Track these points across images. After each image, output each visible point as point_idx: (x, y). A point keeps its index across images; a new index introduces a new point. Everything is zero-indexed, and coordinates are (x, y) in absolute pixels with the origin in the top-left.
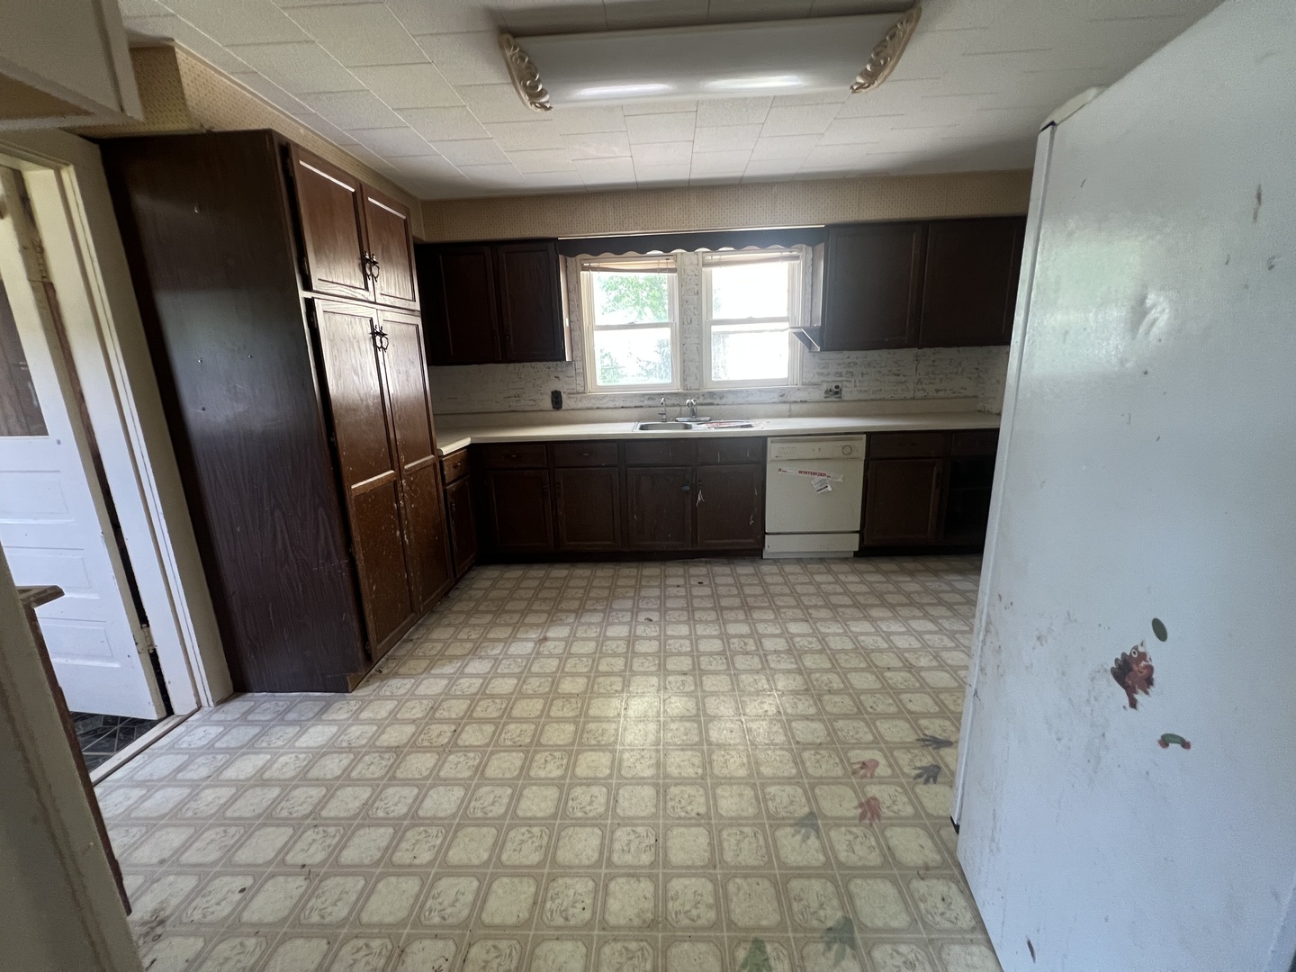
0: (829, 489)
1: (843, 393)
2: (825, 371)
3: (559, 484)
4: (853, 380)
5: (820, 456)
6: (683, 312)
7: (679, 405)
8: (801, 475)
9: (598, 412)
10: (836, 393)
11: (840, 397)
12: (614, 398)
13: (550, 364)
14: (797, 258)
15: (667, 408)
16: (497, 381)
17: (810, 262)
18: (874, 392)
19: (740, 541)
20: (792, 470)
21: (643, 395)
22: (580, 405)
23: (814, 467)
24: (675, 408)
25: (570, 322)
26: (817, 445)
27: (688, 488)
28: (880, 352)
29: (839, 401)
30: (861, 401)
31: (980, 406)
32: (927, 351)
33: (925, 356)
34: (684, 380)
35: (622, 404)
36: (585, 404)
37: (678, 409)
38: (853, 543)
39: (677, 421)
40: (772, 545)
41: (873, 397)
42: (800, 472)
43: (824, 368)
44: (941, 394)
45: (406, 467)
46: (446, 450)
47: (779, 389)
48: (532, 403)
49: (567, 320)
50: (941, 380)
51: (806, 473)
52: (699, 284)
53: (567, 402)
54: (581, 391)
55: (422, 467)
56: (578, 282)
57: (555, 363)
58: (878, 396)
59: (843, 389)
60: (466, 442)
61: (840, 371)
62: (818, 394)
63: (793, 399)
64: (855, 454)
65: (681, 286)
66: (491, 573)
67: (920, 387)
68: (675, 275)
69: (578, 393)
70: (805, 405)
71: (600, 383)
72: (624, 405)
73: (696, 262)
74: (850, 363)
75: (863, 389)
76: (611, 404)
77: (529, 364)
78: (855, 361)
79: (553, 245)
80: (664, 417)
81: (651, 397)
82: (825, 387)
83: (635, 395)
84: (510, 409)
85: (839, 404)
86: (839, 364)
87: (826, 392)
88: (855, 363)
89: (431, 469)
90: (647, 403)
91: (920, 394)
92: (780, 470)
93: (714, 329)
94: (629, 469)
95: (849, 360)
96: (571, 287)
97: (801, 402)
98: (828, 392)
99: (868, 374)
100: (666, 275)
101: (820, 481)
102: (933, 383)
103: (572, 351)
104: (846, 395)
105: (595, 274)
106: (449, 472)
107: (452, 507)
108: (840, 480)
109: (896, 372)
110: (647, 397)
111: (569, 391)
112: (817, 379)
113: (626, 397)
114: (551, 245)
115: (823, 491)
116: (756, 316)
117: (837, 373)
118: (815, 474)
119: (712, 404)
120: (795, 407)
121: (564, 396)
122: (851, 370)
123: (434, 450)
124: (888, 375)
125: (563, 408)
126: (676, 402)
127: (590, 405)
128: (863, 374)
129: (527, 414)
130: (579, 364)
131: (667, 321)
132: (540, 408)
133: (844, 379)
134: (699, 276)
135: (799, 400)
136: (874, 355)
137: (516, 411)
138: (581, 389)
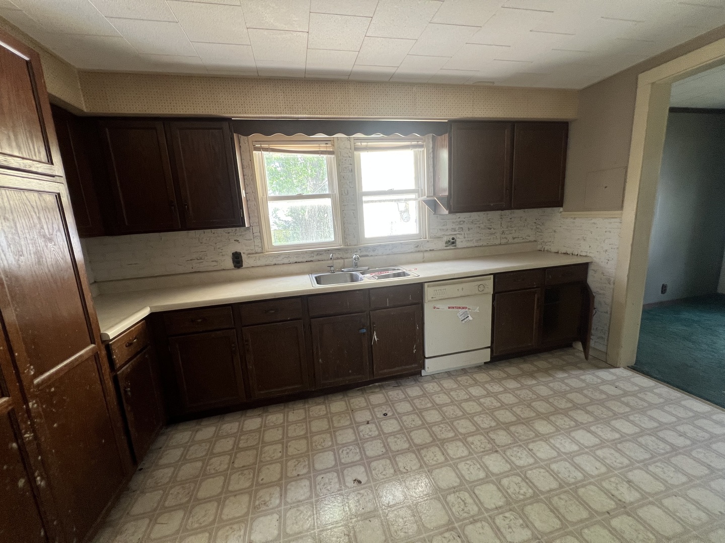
0: (470, 318)
1: (457, 243)
2: (444, 228)
3: (247, 341)
4: (463, 233)
5: (463, 294)
6: (340, 186)
7: (342, 258)
8: (451, 310)
9: (276, 268)
10: (453, 243)
11: (455, 246)
12: (288, 256)
13: (230, 230)
14: (421, 146)
15: (334, 261)
16: (179, 246)
17: (431, 150)
18: (477, 241)
19: (408, 367)
20: (443, 306)
21: (313, 252)
22: (259, 263)
23: (459, 303)
24: (339, 261)
25: (246, 193)
26: (460, 286)
27: (365, 331)
28: (479, 213)
29: (455, 249)
30: (469, 247)
31: (539, 247)
32: (507, 212)
33: (506, 215)
34: (344, 238)
35: (296, 260)
36: (263, 262)
37: (341, 261)
38: (486, 356)
39: (343, 271)
40: (431, 367)
41: (476, 244)
42: (449, 308)
43: (444, 225)
44: (516, 240)
45: (36, 381)
46: (115, 332)
47: (415, 242)
48: (215, 264)
49: (244, 191)
50: (515, 231)
51: (453, 308)
52: (352, 164)
53: (247, 261)
54: (259, 251)
55: (73, 368)
56: (251, 160)
57: (234, 229)
58: (480, 244)
59: (457, 240)
60: (145, 312)
61: (453, 227)
62: (441, 244)
63: (425, 249)
64: (486, 290)
65: (338, 165)
66: (182, 436)
67: (504, 236)
68: (333, 156)
69: (256, 253)
70: (433, 253)
71: (275, 242)
72: (298, 261)
73: (349, 147)
74: (460, 222)
75: (469, 239)
76: (286, 261)
77: (210, 230)
78: (464, 220)
79: (227, 123)
80: (332, 269)
81: (319, 253)
82: (445, 239)
83: (306, 252)
84: (194, 270)
85: (455, 250)
86: (453, 222)
87: (446, 243)
88: (464, 222)
90: (316, 258)
91: (504, 241)
92: (435, 308)
93: (365, 198)
94: (312, 320)
95: (459, 220)
96: (245, 164)
97: (430, 250)
98: (448, 242)
99: (472, 229)
100: (325, 156)
101: (464, 313)
102: (511, 233)
103: (249, 217)
104: (459, 244)
105: (266, 154)
106: (121, 355)
107: (126, 392)
108: (477, 310)
109: (489, 227)
110: (316, 253)
111: (249, 252)
112: (440, 234)
113: (297, 254)
114: (225, 125)
115: (466, 320)
116: (396, 188)
117: (453, 229)
118: (459, 308)
119: (367, 256)
120: (427, 255)
121: (244, 257)
122: (461, 226)
124: (484, 229)
125: (244, 266)
126: (339, 256)
127: (268, 263)
128: (469, 229)
129: (211, 274)
130: (256, 229)
131: (327, 192)
132: (222, 268)
133: (457, 232)
134: (352, 157)
135: (428, 249)
136: (475, 215)
137: (199, 272)
138: (259, 250)
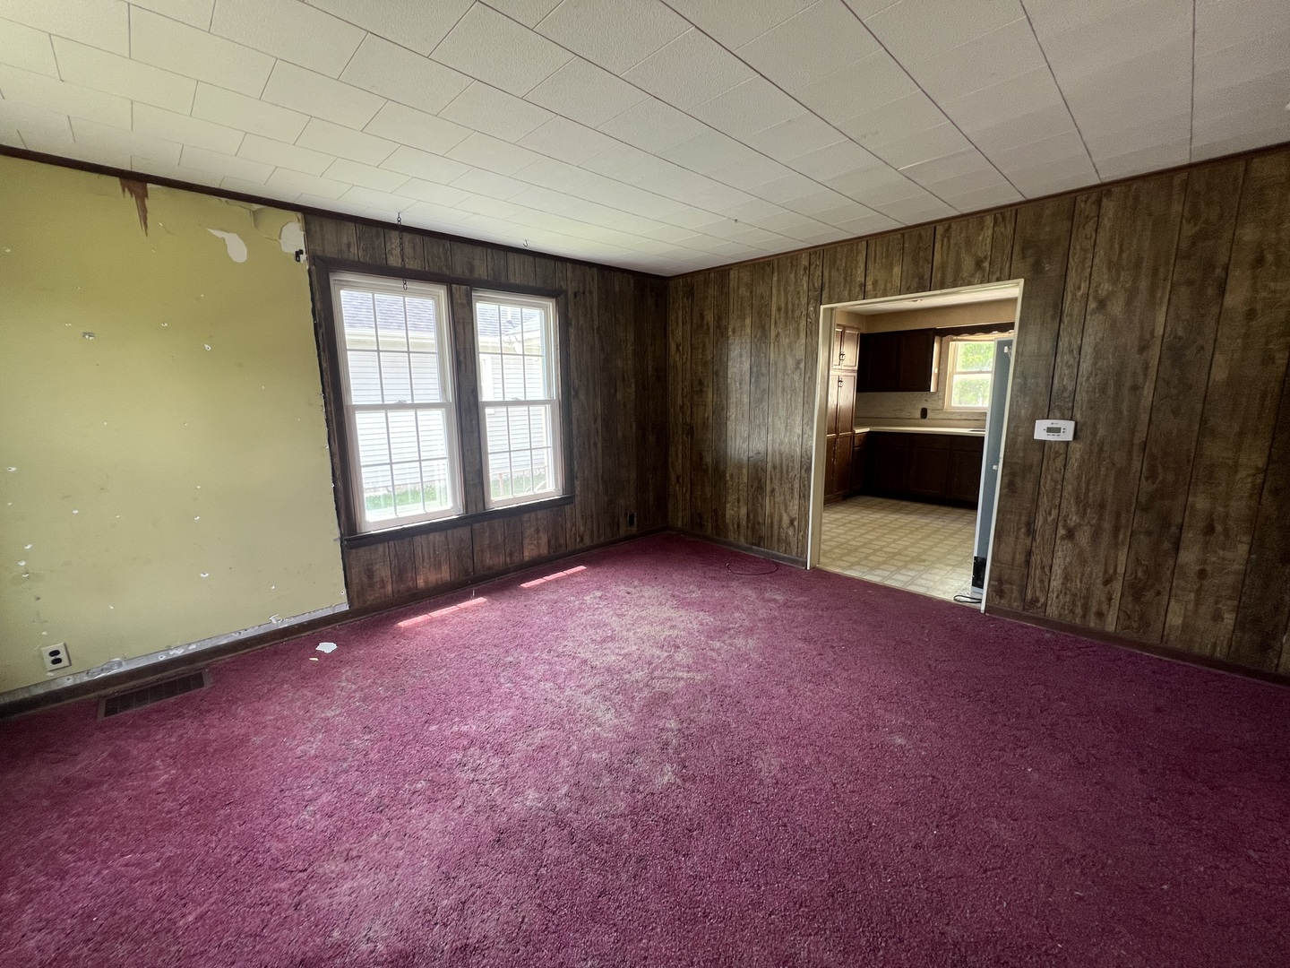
9: (949, 421)
12: (961, 414)
13: (921, 393)
16: (891, 402)
22: (938, 416)
25: (939, 370)
35: (965, 418)
36: (942, 416)
45: (841, 434)
46: (857, 431)
48: (909, 414)
49: (936, 369)
53: (930, 415)
55: (846, 436)
56: (947, 346)
57: (924, 393)
60: (867, 430)
69: (937, 410)
71: (953, 404)
72: (967, 419)
76: (958, 417)
84: (896, 417)
89: (849, 438)
96: (943, 351)
103: (938, 386)
106: (857, 441)
111: (932, 408)
113: (968, 413)
114: (931, 332)
121: (929, 411)
123: (852, 430)
125: (927, 416)
127: (945, 417)
129: (905, 420)
130: (940, 394)
132: (914, 416)
137: (899, 418)
138: (939, 408)
